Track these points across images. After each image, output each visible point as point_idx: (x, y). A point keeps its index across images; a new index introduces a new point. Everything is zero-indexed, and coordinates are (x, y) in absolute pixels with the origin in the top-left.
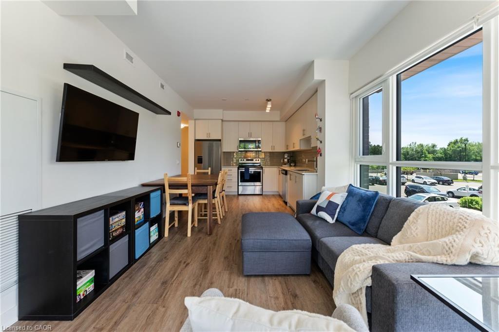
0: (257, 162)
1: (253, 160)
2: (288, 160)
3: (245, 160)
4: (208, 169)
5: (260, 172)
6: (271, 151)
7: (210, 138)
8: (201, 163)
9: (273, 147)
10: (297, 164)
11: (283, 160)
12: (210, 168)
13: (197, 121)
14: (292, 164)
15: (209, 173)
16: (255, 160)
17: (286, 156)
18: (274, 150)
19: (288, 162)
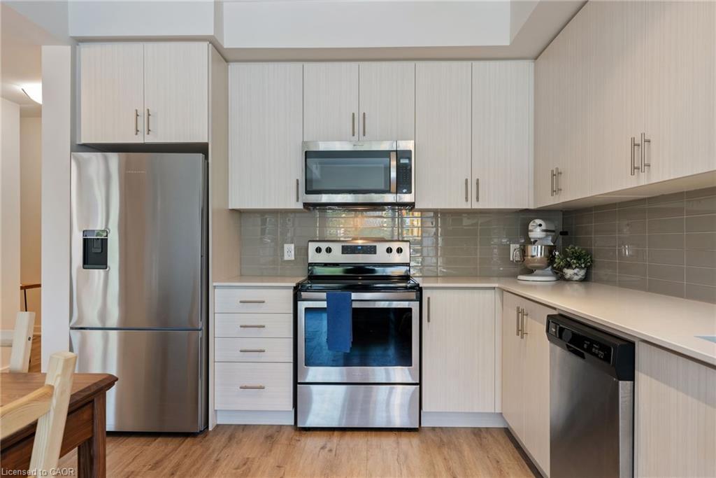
0: (395, 258)
1: (372, 250)
2: (550, 250)
3: (337, 248)
5: (410, 310)
6: (462, 205)
7: (149, 139)
9: (473, 187)
11: (524, 252)
13: (86, 51)
14: (569, 272)
16: (382, 247)
17: (537, 230)
18: (478, 199)
19: (550, 259)
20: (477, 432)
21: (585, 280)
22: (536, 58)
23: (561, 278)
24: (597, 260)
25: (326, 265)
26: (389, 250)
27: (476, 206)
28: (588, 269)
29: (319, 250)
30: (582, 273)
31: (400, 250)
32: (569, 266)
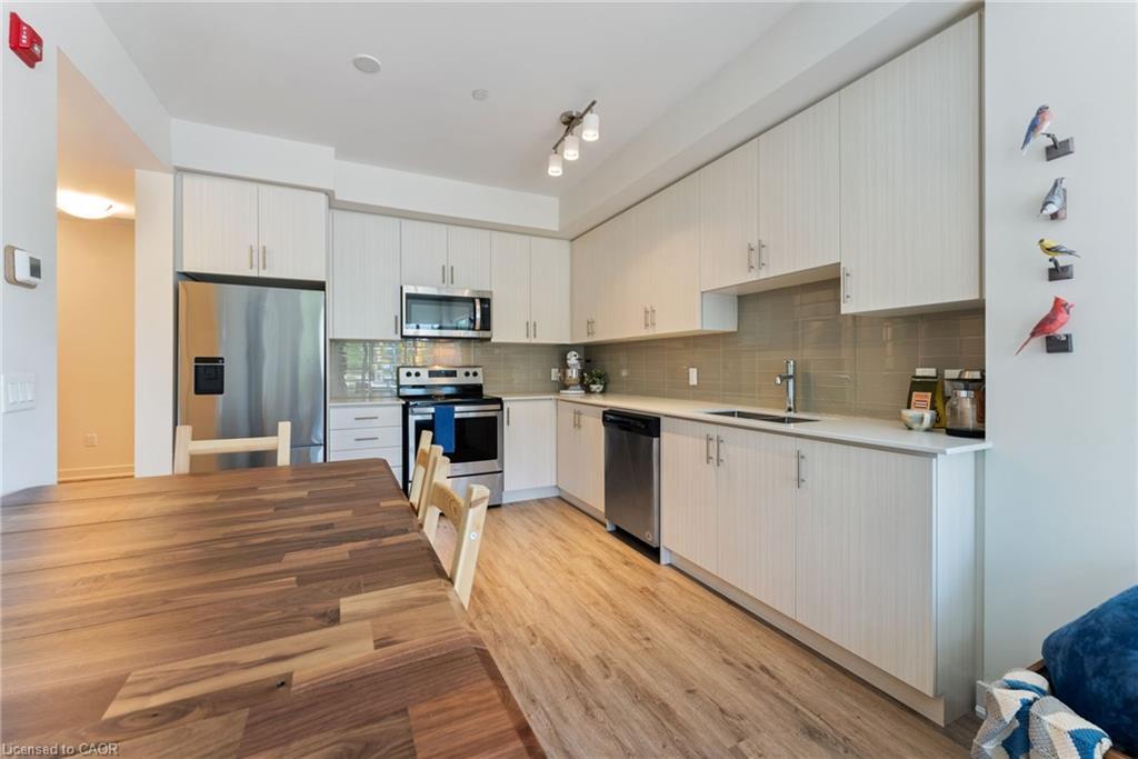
0: (472, 380)
1: (453, 374)
2: (581, 373)
3: (424, 373)
4: (275, 433)
5: (496, 417)
6: (524, 340)
7: (264, 274)
8: (218, 389)
9: (531, 327)
10: (609, 386)
12: (285, 428)
13: (188, 180)
14: (594, 387)
15: (284, 458)
16: (460, 372)
17: (573, 359)
18: (535, 336)
19: (582, 378)
20: (541, 501)
21: (603, 392)
22: (572, 240)
23: (588, 391)
24: (611, 378)
25: (414, 387)
26: (467, 374)
27: (534, 341)
28: (605, 385)
29: (409, 374)
30: (602, 387)
31: (475, 374)
32: (594, 383)
